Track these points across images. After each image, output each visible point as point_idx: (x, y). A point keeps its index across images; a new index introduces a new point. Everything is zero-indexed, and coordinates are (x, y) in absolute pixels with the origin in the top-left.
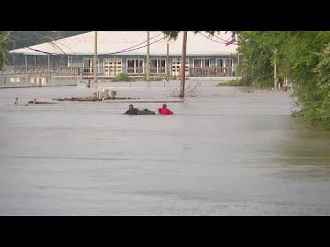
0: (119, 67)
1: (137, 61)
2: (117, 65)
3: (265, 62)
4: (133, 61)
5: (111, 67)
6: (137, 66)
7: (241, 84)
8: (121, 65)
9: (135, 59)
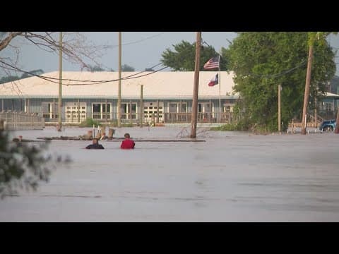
0: (83, 112)
1: (104, 106)
2: (81, 110)
3: (266, 103)
4: (99, 105)
5: (74, 112)
6: (104, 111)
7: (238, 129)
8: (85, 110)
9: (102, 104)
